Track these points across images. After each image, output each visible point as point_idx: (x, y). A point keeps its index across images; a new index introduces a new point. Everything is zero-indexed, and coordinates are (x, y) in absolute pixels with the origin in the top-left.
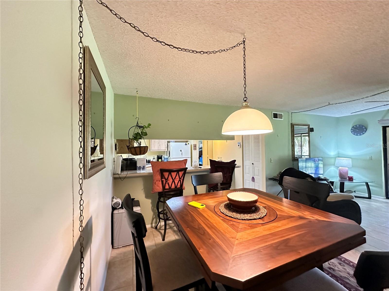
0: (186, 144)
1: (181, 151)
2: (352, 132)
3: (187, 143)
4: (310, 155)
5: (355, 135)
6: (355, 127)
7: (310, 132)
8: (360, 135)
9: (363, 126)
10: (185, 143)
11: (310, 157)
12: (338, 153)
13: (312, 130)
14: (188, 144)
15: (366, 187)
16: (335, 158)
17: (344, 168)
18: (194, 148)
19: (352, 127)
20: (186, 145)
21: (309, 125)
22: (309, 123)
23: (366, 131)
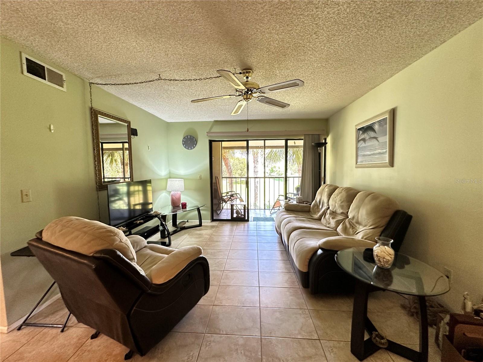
2: (183, 144)
4: (132, 176)
5: (186, 148)
6: (186, 137)
7: (132, 135)
8: (191, 149)
9: (193, 137)
11: (133, 181)
12: (170, 173)
13: (134, 132)
15: (197, 212)
16: (167, 179)
17: (177, 192)
19: (184, 138)
21: (129, 123)
22: (129, 119)
23: (196, 145)
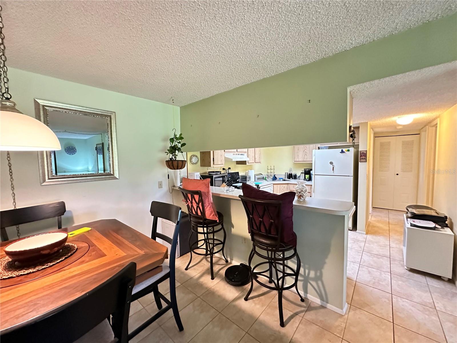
0: (342, 152)
1: (331, 163)
3: (344, 150)
10: (340, 150)
14: (348, 151)
18: (360, 159)
20: (343, 154)
